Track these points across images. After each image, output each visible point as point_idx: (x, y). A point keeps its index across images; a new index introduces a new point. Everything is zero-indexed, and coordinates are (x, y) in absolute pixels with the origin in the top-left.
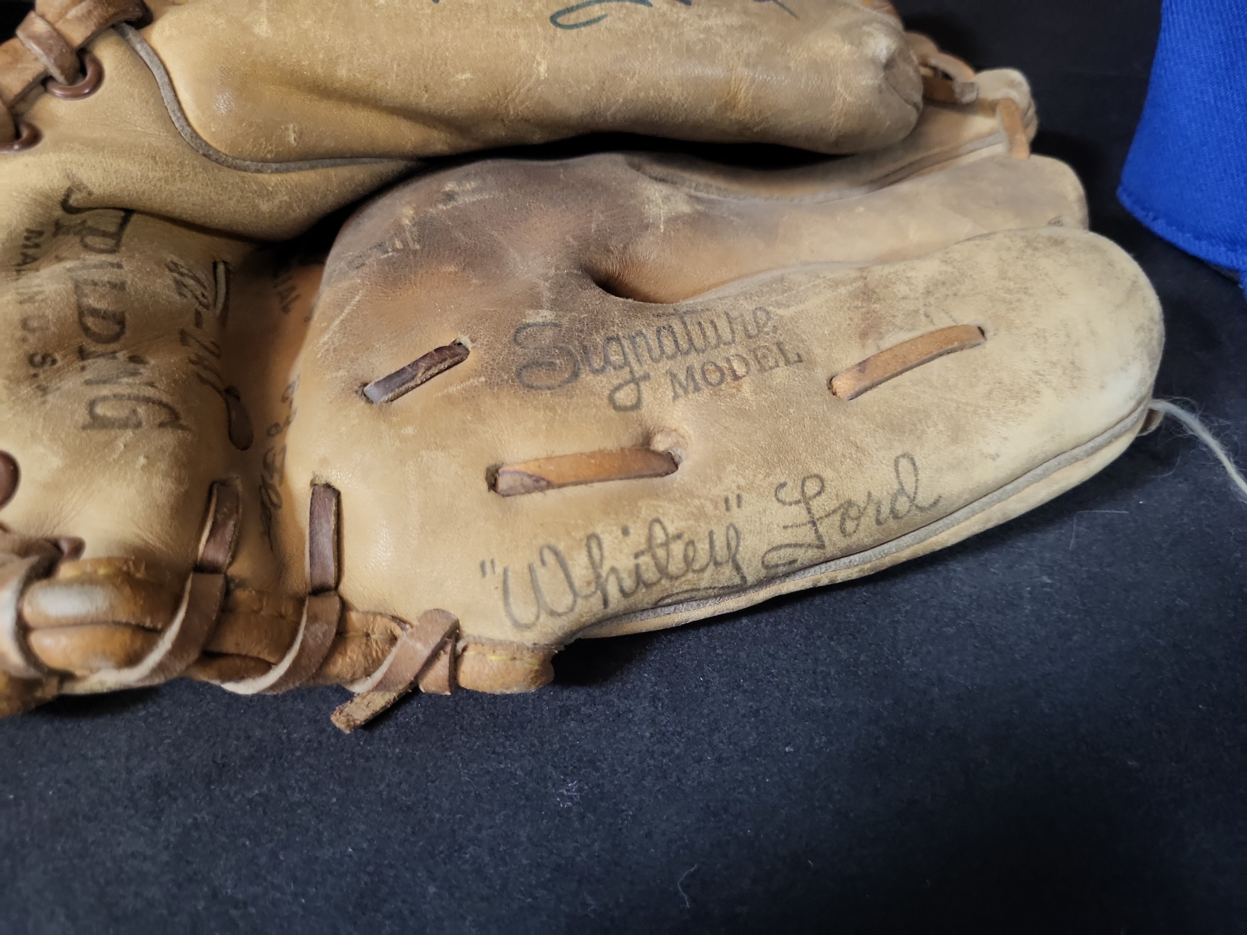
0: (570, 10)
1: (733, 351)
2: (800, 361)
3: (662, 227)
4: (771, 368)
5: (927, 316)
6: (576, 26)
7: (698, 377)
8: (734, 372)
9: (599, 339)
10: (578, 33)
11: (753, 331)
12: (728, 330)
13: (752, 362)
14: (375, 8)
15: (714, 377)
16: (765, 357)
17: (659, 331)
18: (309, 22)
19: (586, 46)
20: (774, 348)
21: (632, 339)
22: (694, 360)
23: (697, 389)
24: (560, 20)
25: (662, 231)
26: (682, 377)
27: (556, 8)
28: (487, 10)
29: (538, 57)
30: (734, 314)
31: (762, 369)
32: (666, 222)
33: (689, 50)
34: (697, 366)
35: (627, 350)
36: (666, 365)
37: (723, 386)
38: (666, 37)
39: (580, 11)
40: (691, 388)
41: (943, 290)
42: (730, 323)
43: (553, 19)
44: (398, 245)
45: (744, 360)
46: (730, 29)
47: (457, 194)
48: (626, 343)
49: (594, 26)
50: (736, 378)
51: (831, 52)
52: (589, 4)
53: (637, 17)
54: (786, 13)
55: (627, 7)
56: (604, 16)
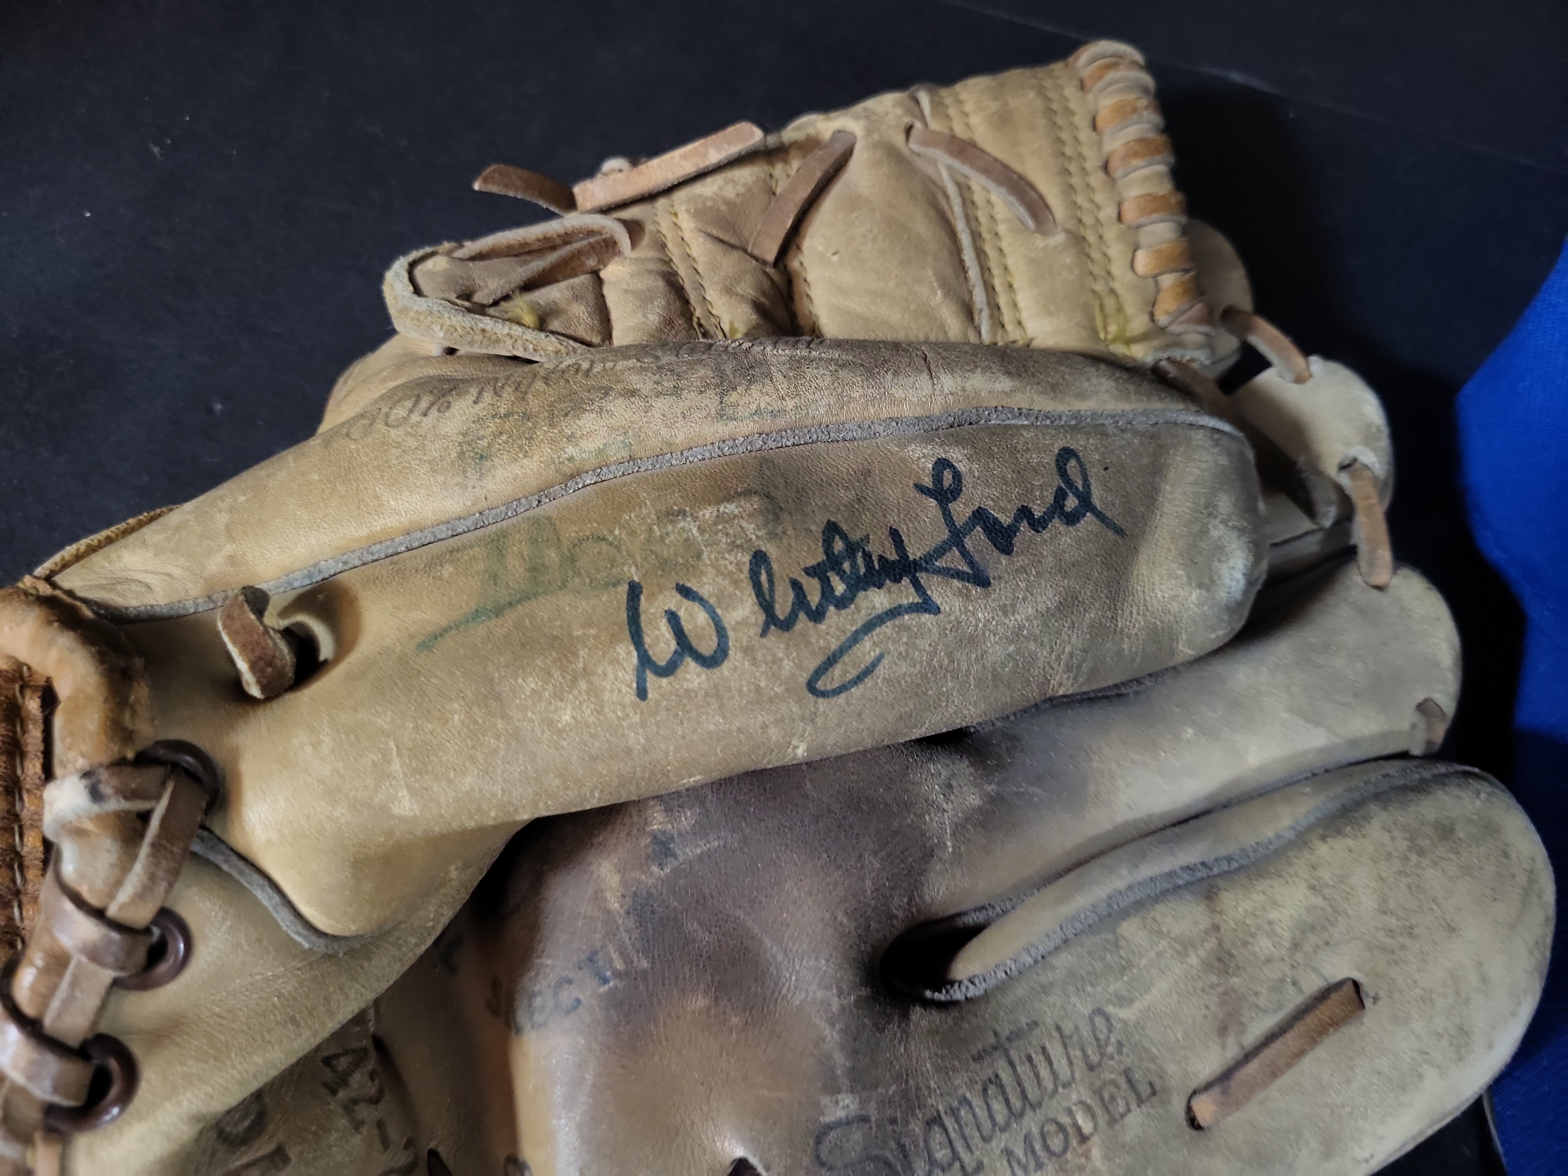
0: (831, 661)
1: (1074, 1097)
2: (1154, 1093)
3: (949, 844)
4: (1123, 1116)
5: (1295, 983)
6: (843, 688)
7: (1038, 1147)
8: (1078, 1129)
9: (917, 1127)
10: (847, 698)
11: (1094, 1058)
12: (1064, 1062)
13: (1099, 1111)
14: (561, 732)
15: (1056, 1143)
16: (1113, 1098)
17: (985, 1090)
18: (469, 779)
19: (859, 714)
20: (1122, 1082)
21: (954, 1112)
22: (1031, 1123)
23: (1039, 1166)
24: (820, 685)
25: (950, 850)
26: (1019, 1152)
27: (812, 664)
28: (719, 697)
29: (795, 742)
30: (1068, 1027)
31: (1112, 1121)
32: (953, 834)
33: (995, 675)
34: (1035, 1130)
35: (953, 1135)
36: (1000, 1142)
37: (1069, 1155)
39: (846, 658)
40: (1032, 1165)
41: (1313, 939)
42: (1065, 1046)
43: (811, 687)
44: (619, 964)
45: (1088, 1110)
46: (1046, 616)
47: (672, 839)
48: (949, 1122)
49: (869, 682)
50: (1083, 1139)
51: (1175, 607)
52: (856, 638)
53: (923, 644)
54: (1110, 534)
55: (908, 628)
56: (881, 657)
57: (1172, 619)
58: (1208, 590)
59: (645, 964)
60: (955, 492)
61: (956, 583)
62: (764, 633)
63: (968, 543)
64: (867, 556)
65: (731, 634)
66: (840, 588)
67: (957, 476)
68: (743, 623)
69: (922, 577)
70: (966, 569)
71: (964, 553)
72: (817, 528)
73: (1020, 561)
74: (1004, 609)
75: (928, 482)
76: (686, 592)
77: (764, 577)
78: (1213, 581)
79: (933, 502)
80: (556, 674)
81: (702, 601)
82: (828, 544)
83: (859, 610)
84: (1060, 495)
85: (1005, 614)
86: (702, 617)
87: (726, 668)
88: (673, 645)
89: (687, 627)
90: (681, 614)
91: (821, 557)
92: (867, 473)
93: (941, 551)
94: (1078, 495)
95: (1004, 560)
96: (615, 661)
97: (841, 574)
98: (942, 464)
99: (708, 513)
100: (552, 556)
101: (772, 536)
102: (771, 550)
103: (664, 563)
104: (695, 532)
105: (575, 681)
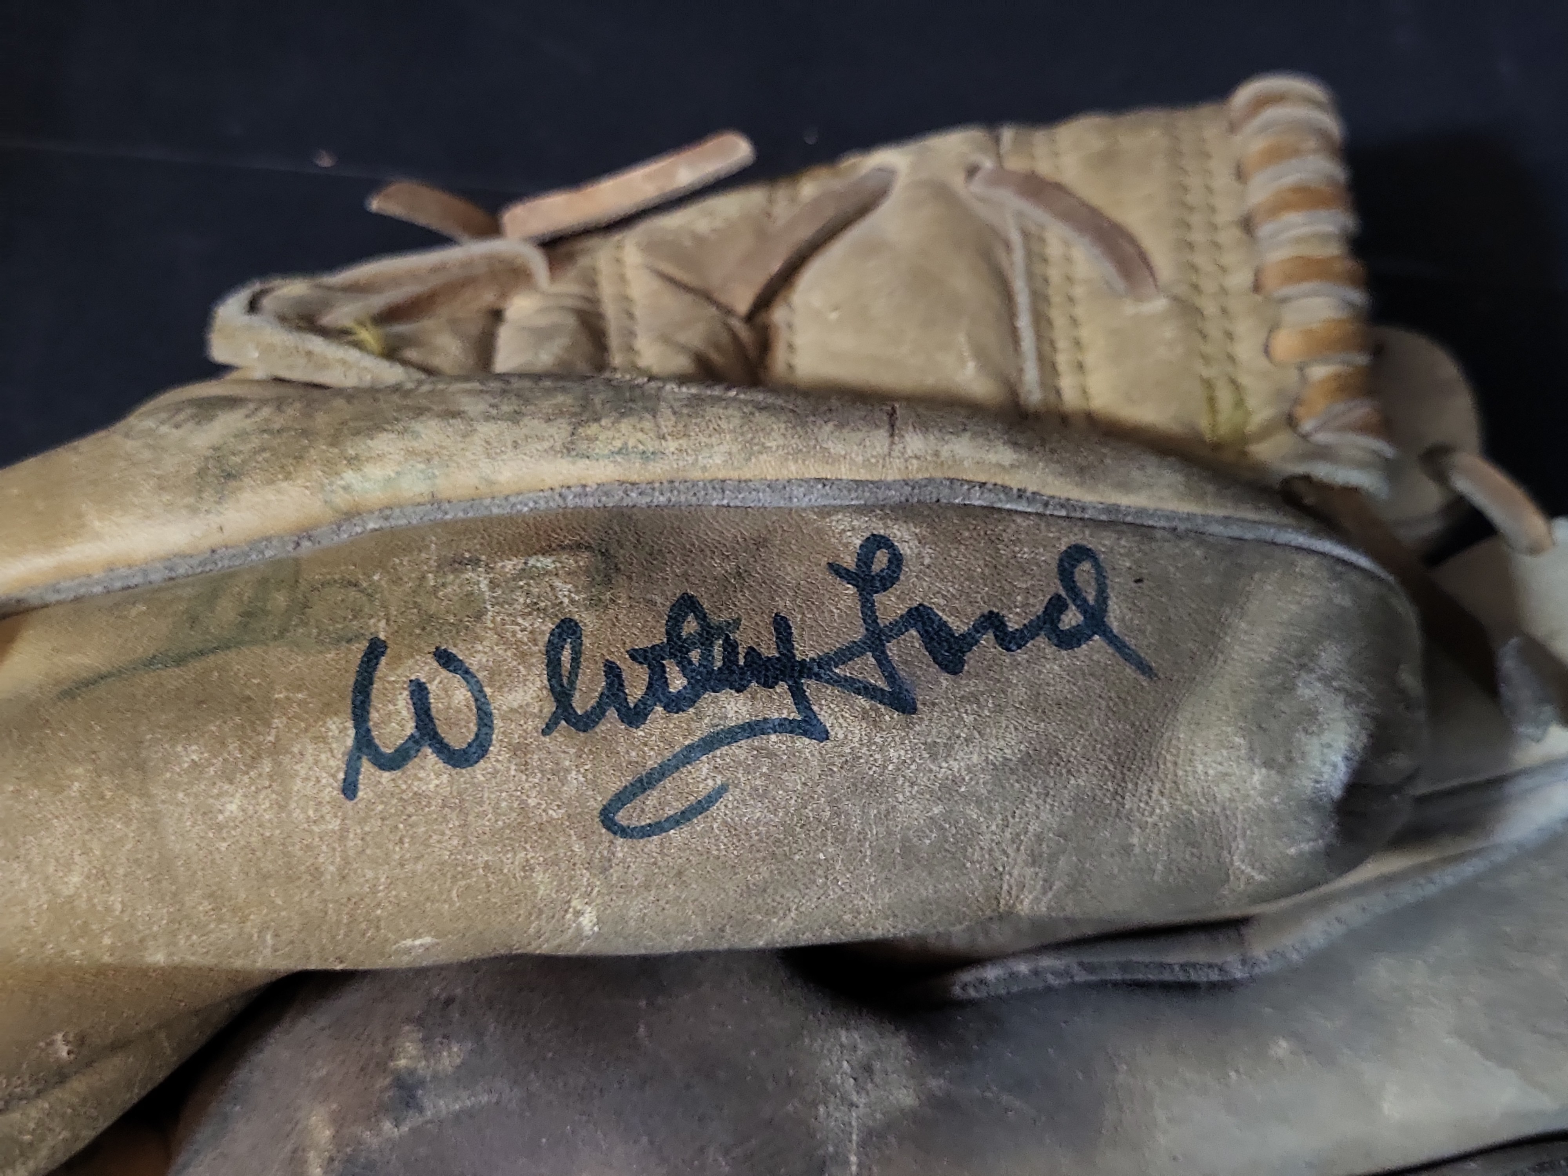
0: (643, 783)
6: (657, 828)
10: (662, 844)
14: (220, 827)
18: (75, 879)
19: (680, 874)
24: (621, 817)
25: (854, 1168)
27: (615, 786)
28: (462, 811)
29: (576, 903)
33: (907, 849)
39: (667, 783)
43: (607, 818)
46: (1000, 771)
49: (699, 824)
51: (1223, 791)
52: (688, 756)
53: (794, 780)
54: (1129, 671)
55: (771, 755)
56: (721, 790)
57: (1218, 810)
58: (1281, 770)
60: (888, 580)
61: (862, 701)
62: (547, 731)
63: (892, 649)
64: (731, 647)
65: (497, 722)
66: (677, 682)
67: (896, 560)
68: (521, 711)
69: (810, 686)
70: (881, 684)
71: (883, 661)
72: (665, 599)
73: (968, 685)
74: (932, 749)
75: (849, 561)
76: (446, 659)
77: (566, 656)
78: (1291, 760)
79: (851, 589)
80: (233, 746)
81: (466, 674)
82: (675, 622)
83: (699, 716)
84: (1056, 606)
85: (933, 757)
86: (461, 695)
87: (480, 771)
88: (410, 728)
89: (436, 705)
90: (432, 687)
91: (660, 637)
92: (761, 543)
93: (846, 655)
94: (1084, 607)
95: (945, 679)
96: (321, 739)
97: (684, 665)
98: (877, 542)
99: (510, 565)
100: (280, 599)
101: (594, 603)
102: (587, 620)
103: (427, 620)
104: (484, 586)
105: (255, 759)
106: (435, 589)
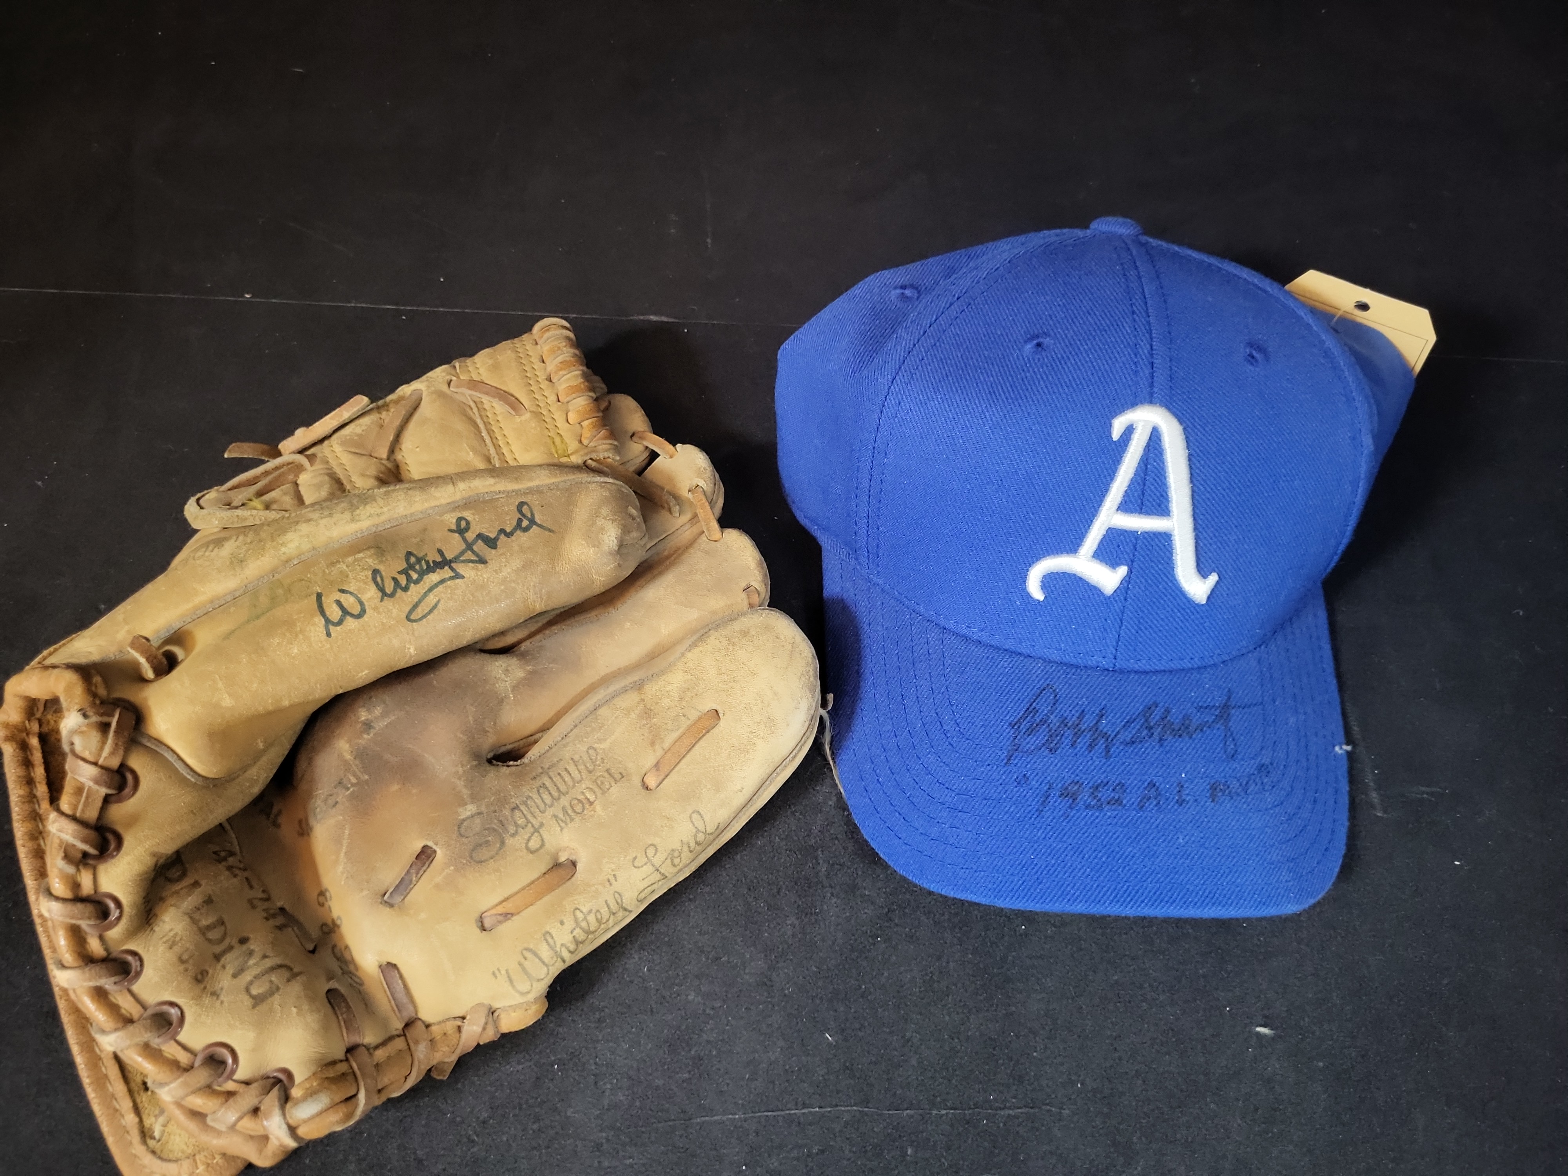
0: (415, 606)
1: (584, 786)
2: (623, 777)
3: (511, 696)
4: (608, 789)
5: (684, 716)
6: (424, 617)
7: (570, 811)
8: (588, 799)
9: (507, 812)
10: (426, 621)
11: (591, 768)
12: (577, 772)
13: (597, 790)
14: (294, 658)
15: (578, 808)
16: (602, 783)
17: (538, 791)
18: (255, 685)
19: (435, 628)
20: (606, 774)
21: (525, 803)
22: (564, 801)
23: (572, 820)
24: (412, 617)
25: (512, 698)
26: (561, 816)
27: (407, 609)
28: (365, 630)
29: (407, 646)
30: (576, 758)
31: (604, 793)
32: (512, 691)
34: (567, 804)
35: (525, 812)
36: (550, 812)
37: (585, 812)
38: (481, 599)
39: (422, 604)
40: (568, 820)
41: (689, 694)
42: (576, 766)
43: (408, 618)
44: (354, 781)
45: (591, 790)
46: (517, 571)
47: (372, 721)
48: (523, 808)
49: (435, 612)
50: (591, 803)
51: (583, 557)
52: (426, 595)
53: (458, 592)
54: (546, 533)
55: (450, 587)
56: (439, 601)
59: (366, 777)
60: (467, 529)
61: (471, 564)
62: (382, 600)
63: (475, 548)
64: (427, 562)
65: (366, 603)
66: (415, 576)
67: (468, 522)
68: (372, 598)
69: (454, 565)
70: (475, 558)
71: (473, 552)
72: (402, 555)
73: (500, 551)
74: (496, 571)
75: (454, 527)
76: (342, 591)
77: (379, 579)
78: (600, 543)
79: (457, 535)
80: (288, 634)
81: (351, 593)
82: (407, 560)
83: (425, 583)
84: (519, 521)
85: (497, 573)
86: (352, 599)
87: (366, 618)
88: (340, 613)
89: (345, 604)
90: (342, 600)
91: (405, 565)
92: (425, 529)
93: (462, 553)
94: (528, 519)
95: (493, 551)
96: (314, 624)
97: (415, 570)
98: (460, 519)
99: (350, 559)
100: (280, 591)
101: (381, 562)
102: (381, 568)
103: (332, 583)
104: (345, 567)
105: (297, 636)
106: (330, 573)
